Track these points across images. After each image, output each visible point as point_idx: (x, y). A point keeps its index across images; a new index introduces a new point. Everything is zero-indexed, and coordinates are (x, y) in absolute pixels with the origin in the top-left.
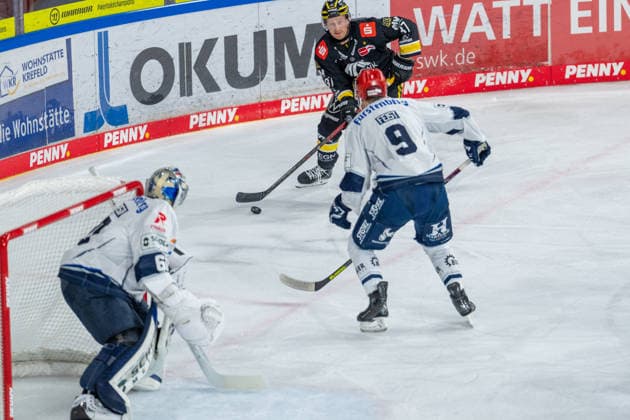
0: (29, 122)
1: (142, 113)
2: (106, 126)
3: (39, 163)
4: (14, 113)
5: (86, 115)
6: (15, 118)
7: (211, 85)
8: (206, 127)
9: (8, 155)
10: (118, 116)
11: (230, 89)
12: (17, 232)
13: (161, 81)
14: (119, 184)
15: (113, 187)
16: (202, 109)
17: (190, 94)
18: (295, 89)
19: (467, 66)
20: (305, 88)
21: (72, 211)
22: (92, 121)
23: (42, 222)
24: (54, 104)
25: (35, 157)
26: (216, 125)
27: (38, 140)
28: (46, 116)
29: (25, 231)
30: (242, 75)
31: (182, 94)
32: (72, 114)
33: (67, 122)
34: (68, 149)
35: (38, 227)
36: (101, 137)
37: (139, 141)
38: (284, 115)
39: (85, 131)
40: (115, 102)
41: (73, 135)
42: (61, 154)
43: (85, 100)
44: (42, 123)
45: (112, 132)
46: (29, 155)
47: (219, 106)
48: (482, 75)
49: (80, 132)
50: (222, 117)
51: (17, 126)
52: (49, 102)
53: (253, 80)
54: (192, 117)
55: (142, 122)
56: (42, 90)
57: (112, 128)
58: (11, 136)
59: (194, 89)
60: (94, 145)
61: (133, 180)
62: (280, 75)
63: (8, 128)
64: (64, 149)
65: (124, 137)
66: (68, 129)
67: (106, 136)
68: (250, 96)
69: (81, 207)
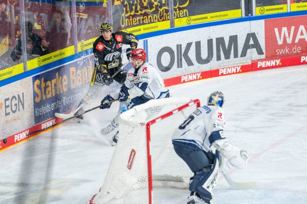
7: (190, 63)
8: (188, 81)
12: (153, 121)
13: (169, 61)
16: (187, 74)
17: (181, 67)
18: (225, 64)
19: (297, 53)
20: (229, 63)
21: (174, 112)
26: (192, 81)
29: (157, 121)
30: (203, 58)
31: (178, 67)
35: (162, 119)
38: (220, 76)
47: (193, 72)
48: (304, 57)
50: (195, 77)
53: (207, 61)
54: (182, 77)
62: (219, 58)
68: (206, 67)
69: (177, 111)
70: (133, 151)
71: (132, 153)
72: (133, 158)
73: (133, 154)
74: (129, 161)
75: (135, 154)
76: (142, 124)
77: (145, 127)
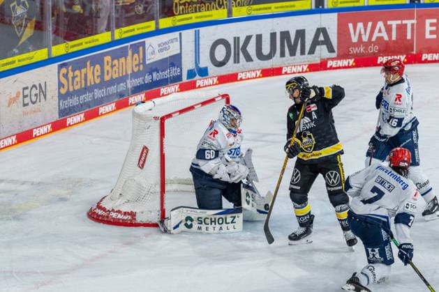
0: (160, 73)
1: (215, 71)
2: (197, 77)
3: (165, 93)
4: (153, 68)
5: (188, 71)
6: (154, 71)
7: (249, 58)
8: (246, 79)
9: (149, 89)
10: (204, 72)
13: (225, 55)
14: (217, 95)
15: (215, 96)
16: (244, 70)
17: (238, 62)
18: (289, 62)
19: (374, 53)
20: (294, 61)
22: (191, 74)
24: (173, 65)
25: (163, 90)
26: (251, 79)
27: (164, 82)
28: (169, 71)
30: (264, 54)
31: (235, 62)
32: (181, 70)
33: (179, 74)
34: (179, 87)
36: (195, 82)
37: (213, 85)
38: (283, 74)
39: (188, 79)
40: (202, 65)
41: (181, 80)
42: (175, 89)
43: (188, 64)
44: (166, 74)
45: (200, 80)
46: (160, 89)
47: (253, 69)
48: (381, 57)
49: (185, 79)
50: (254, 75)
51: (155, 74)
52: (171, 64)
53: (269, 57)
54: (239, 74)
55: (215, 75)
56: (167, 58)
57: (201, 78)
58: (152, 80)
60: (191, 86)
62: (282, 55)
63: (150, 76)
64: (177, 87)
65: (206, 82)
66: (179, 78)
67: (197, 82)
68: (268, 64)
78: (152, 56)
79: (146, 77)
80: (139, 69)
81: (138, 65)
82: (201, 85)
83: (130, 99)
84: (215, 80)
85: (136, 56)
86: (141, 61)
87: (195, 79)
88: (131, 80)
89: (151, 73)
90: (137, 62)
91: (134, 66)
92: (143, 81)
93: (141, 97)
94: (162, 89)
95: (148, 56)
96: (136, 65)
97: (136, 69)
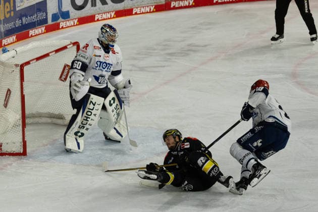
0: (29, 18)
1: (76, 14)
2: (61, 19)
3: (33, 35)
4: (23, 14)
5: (53, 15)
6: (23, 16)
7: (104, 2)
8: (102, 20)
9: (20, 31)
10: (66, 15)
11: (112, 3)
12: (28, 63)
13: (83, 0)
14: (69, 43)
15: (68, 44)
16: (101, 12)
17: (95, 6)
18: (139, 4)
20: (143, 3)
21: (50, 54)
22: (55, 17)
23: (38, 59)
24: (39, 10)
25: (32, 32)
27: (33, 25)
28: (36, 15)
29: (31, 62)
31: (92, 6)
32: (47, 14)
33: (45, 17)
34: (45, 29)
35: (36, 61)
36: (59, 24)
37: (74, 26)
39: (52, 21)
40: (64, 9)
41: (47, 23)
42: (42, 31)
43: (52, 8)
44: (34, 18)
45: (63, 22)
46: (29, 31)
47: (108, 11)
49: (50, 22)
50: (109, 16)
51: (24, 19)
52: (37, 9)
53: (121, 0)
54: (96, 16)
55: (76, 17)
56: (34, 5)
57: (63, 20)
58: (22, 24)
59: (97, 4)
60: (55, 28)
61: (75, 41)
63: (20, 20)
64: (43, 29)
65: (68, 24)
66: (45, 21)
67: (61, 23)
68: (120, 7)
69: (54, 53)
70: (9, 90)
71: (7, 92)
72: (9, 97)
73: (9, 93)
74: (5, 100)
75: (10, 93)
76: (17, 65)
77: (19, 68)
78: (22, 4)
79: (17, 22)
80: (10, 15)
81: (10, 12)
82: (64, 26)
83: (3, 40)
84: (76, 21)
85: (7, 4)
86: (12, 9)
87: (58, 21)
88: (4, 24)
89: (21, 18)
90: (9, 10)
91: (6, 12)
92: (14, 25)
93: (12, 38)
94: (30, 31)
95: (18, 4)
96: (8, 12)
97: (8, 16)
